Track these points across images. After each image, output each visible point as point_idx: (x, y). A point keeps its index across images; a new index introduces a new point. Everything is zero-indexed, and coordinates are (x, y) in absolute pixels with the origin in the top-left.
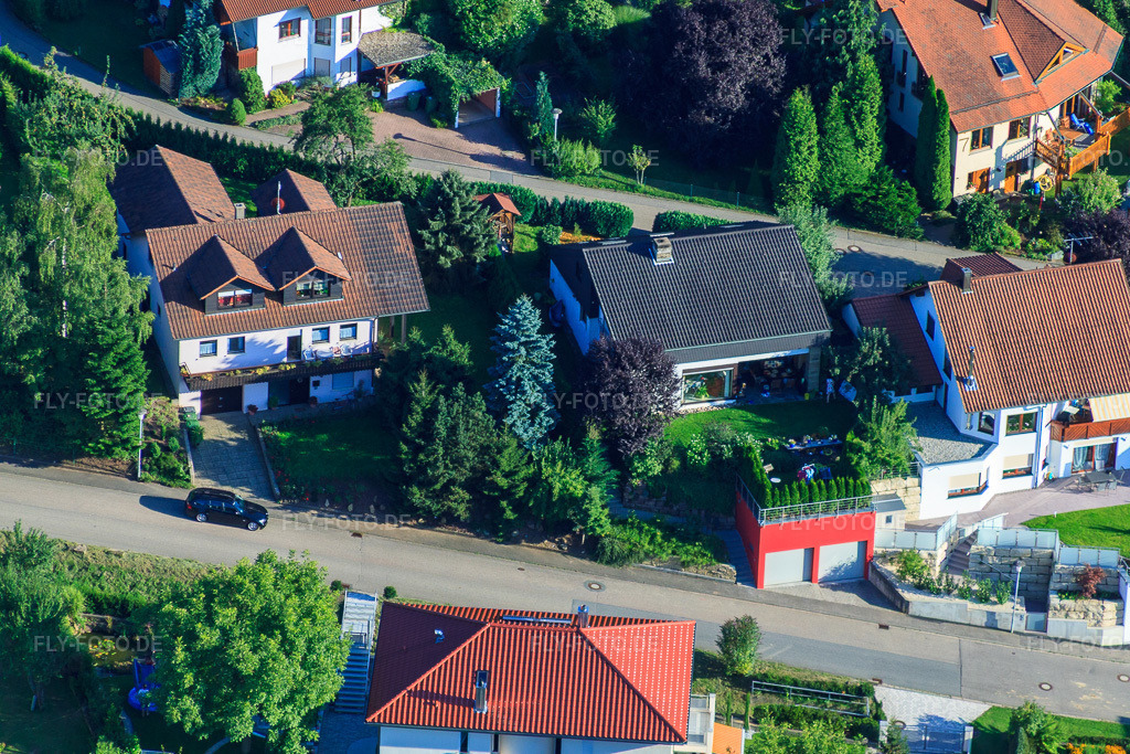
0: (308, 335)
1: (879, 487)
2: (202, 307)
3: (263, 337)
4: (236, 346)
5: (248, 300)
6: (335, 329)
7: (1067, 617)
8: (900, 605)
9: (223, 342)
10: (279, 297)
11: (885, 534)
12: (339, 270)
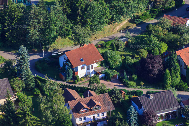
0: (96, 116)
2: (79, 113)
3: (89, 117)
4: (85, 119)
5: (86, 111)
6: (100, 114)
9: (83, 118)
10: (91, 110)
12: (100, 105)
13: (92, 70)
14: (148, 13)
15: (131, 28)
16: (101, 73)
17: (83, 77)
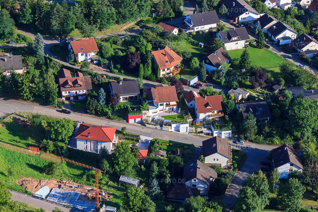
0: (78, 91)
1: (143, 112)
2: (65, 88)
3: (72, 91)
4: (69, 92)
5: (70, 87)
6: (81, 91)
7: (165, 128)
8: (145, 126)
10: (74, 87)
11: (144, 117)
12: (82, 84)
13: (89, 57)
14: (151, 20)
15: (135, 29)
16: (96, 60)
17: (82, 62)
